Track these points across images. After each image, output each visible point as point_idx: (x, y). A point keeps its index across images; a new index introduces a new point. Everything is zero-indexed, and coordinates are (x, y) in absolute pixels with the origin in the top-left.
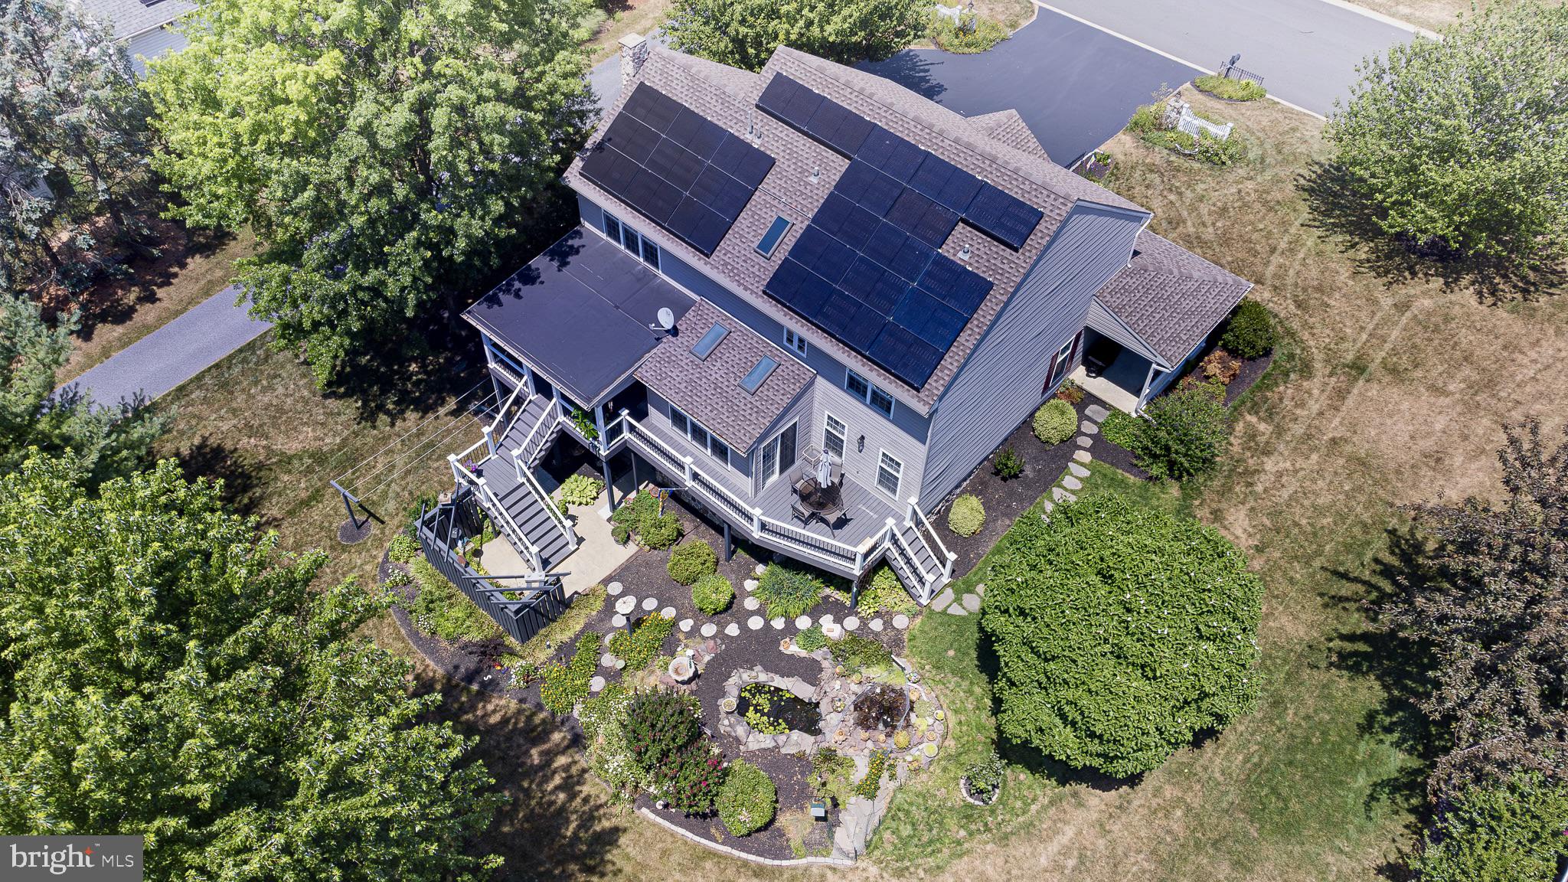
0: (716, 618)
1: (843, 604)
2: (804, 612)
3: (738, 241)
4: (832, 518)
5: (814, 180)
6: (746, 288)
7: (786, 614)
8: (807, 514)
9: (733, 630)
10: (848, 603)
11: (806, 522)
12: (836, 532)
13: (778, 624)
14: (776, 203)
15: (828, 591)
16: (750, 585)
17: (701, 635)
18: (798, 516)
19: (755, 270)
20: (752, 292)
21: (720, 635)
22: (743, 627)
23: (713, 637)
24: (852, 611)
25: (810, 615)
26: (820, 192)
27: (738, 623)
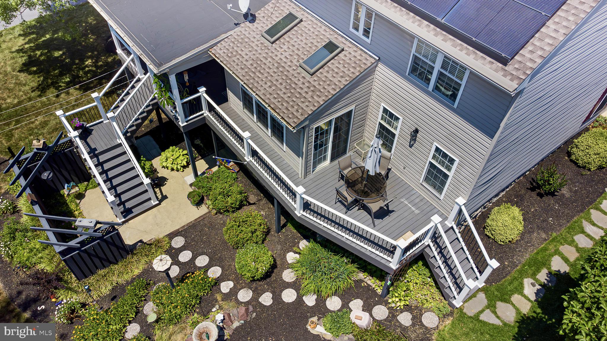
0: (254, 285)
1: (374, 291)
2: (335, 294)
4: (375, 207)
7: (318, 292)
8: (350, 199)
9: (266, 299)
10: (379, 291)
11: (348, 208)
12: (377, 221)
13: (310, 301)
15: (361, 275)
16: (291, 257)
17: (237, 300)
18: (341, 201)
21: (255, 301)
22: (277, 298)
23: (247, 304)
24: (382, 300)
25: (341, 297)
27: (273, 293)
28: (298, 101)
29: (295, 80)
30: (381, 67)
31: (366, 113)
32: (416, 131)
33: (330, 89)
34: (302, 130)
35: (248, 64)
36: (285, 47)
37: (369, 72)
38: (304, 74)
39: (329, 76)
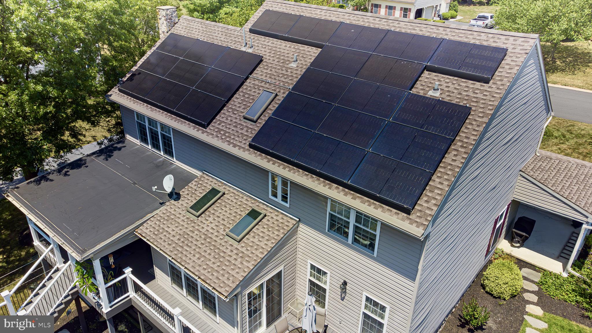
3: (231, 114)
5: (294, 65)
6: (235, 146)
14: (263, 84)
19: (244, 132)
20: (240, 148)
26: (299, 72)
28: (228, 269)
29: (223, 249)
30: (302, 227)
31: (294, 272)
32: (345, 283)
33: (257, 253)
34: (235, 298)
35: (175, 239)
36: (211, 219)
37: (293, 233)
38: (231, 241)
39: (256, 240)
